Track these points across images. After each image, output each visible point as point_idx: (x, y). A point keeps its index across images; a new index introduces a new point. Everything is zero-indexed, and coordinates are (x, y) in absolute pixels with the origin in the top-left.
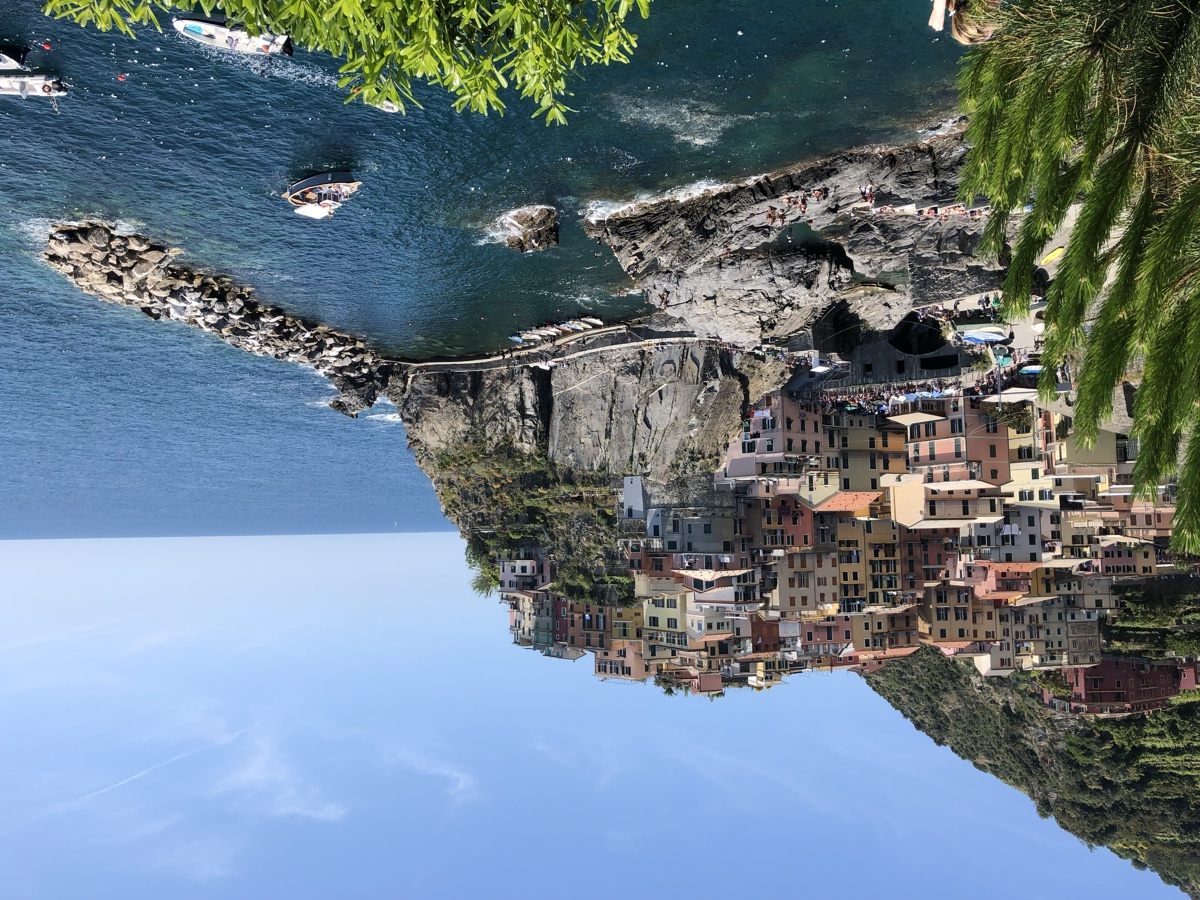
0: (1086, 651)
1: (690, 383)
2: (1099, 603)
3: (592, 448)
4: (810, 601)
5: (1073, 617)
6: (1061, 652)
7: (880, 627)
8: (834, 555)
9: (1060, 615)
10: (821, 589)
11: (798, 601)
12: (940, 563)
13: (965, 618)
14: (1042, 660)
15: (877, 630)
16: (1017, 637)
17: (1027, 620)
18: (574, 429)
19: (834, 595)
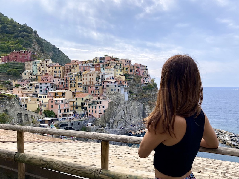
0: (28, 64)
1: (116, 120)
2: (25, 74)
5: (31, 71)
6: (33, 64)
7: (73, 69)
8: (83, 84)
10: (86, 77)
11: (91, 75)
12: (61, 82)
13: (55, 71)
14: (38, 62)
16: (43, 67)
17: (41, 71)
18: (138, 110)
19: (83, 76)
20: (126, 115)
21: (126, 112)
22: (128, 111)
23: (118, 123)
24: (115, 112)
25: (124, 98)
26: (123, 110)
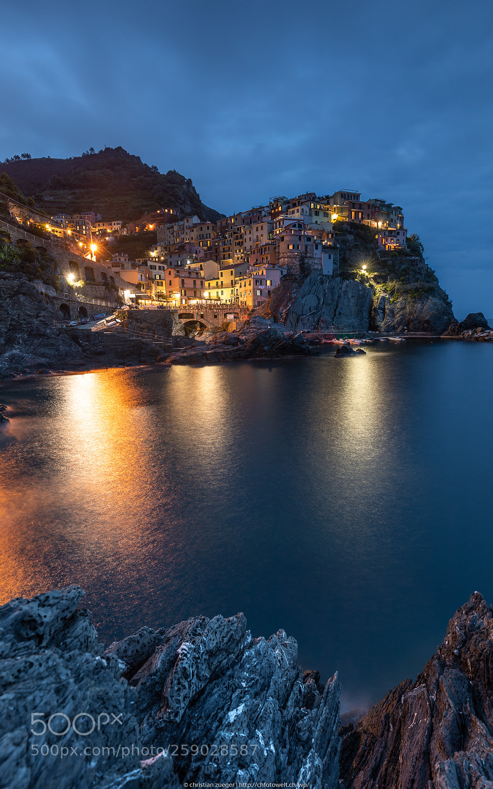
20: (324, 306)
21: (322, 300)
22: (330, 298)
23: (298, 319)
24: (293, 296)
25: (319, 268)
26: (315, 293)
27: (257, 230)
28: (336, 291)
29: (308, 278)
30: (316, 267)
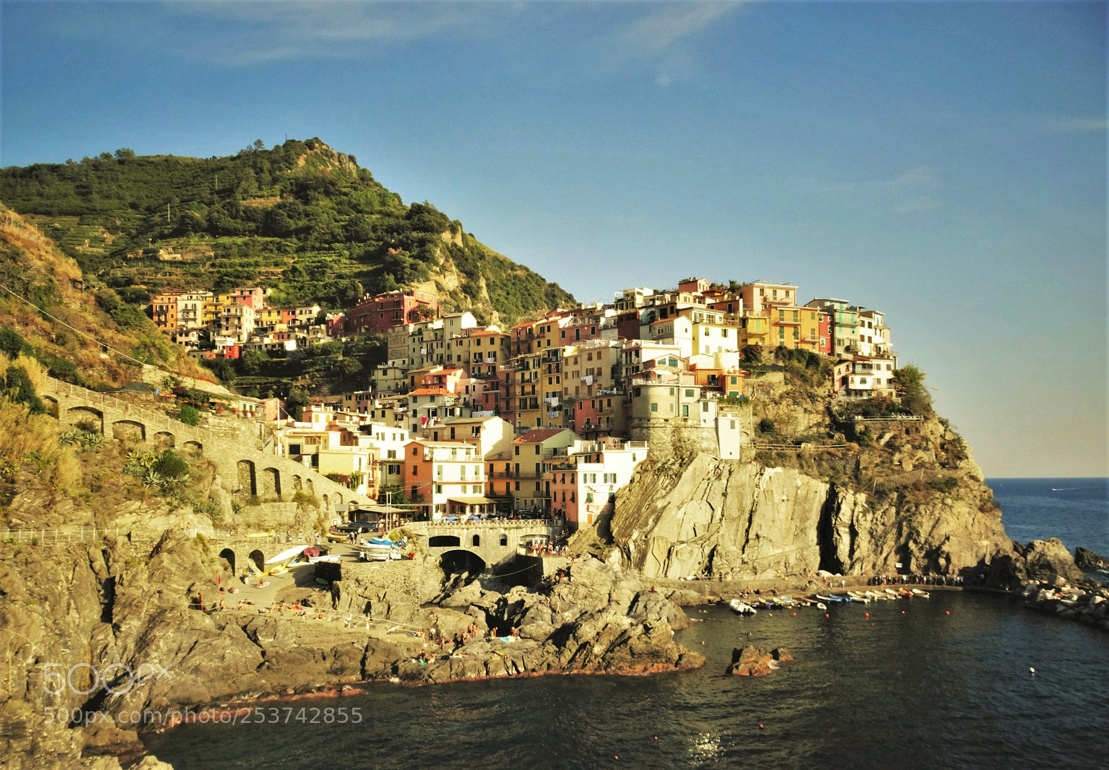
0: (396, 336)
1: (662, 538)
2: (385, 373)
3: (774, 489)
4: (585, 356)
5: (404, 362)
6: (413, 334)
7: (539, 343)
8: (566, 398)
9: (413, 363)
10: (577, 368)
11: (595, 356)
12: (487, 395)
13: (475, 354)
14: (426, 327)
15: (542, 340)
16: (442, 344)
17: (435, 358)
18: (794, 510)
19: (567, 364)
20: (723, 522)
21: (720, 510)
22: (735, 505)
23: (670, 550)
24: (660, 504)
26: (705, 498)
27: (590, 358)
28: (748, 491)
29: (690, 468)
30: (705, 445)
